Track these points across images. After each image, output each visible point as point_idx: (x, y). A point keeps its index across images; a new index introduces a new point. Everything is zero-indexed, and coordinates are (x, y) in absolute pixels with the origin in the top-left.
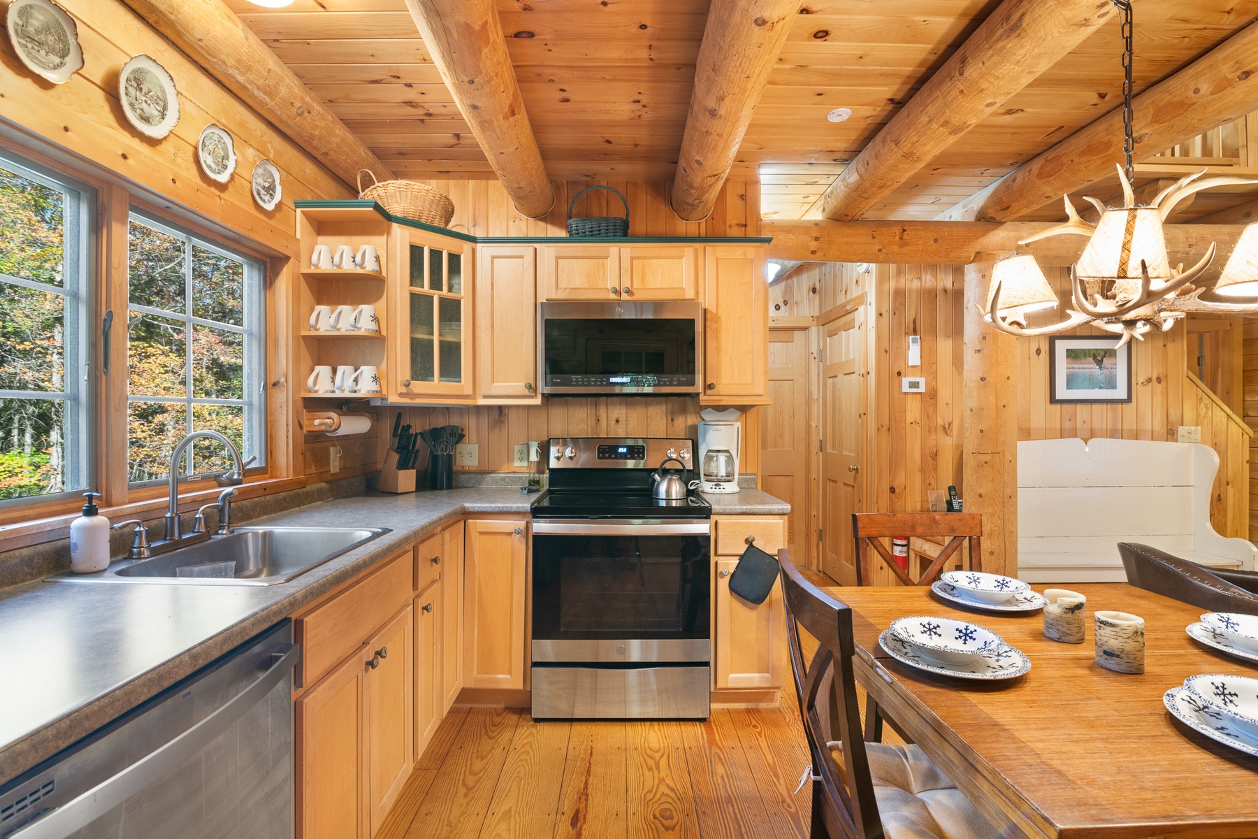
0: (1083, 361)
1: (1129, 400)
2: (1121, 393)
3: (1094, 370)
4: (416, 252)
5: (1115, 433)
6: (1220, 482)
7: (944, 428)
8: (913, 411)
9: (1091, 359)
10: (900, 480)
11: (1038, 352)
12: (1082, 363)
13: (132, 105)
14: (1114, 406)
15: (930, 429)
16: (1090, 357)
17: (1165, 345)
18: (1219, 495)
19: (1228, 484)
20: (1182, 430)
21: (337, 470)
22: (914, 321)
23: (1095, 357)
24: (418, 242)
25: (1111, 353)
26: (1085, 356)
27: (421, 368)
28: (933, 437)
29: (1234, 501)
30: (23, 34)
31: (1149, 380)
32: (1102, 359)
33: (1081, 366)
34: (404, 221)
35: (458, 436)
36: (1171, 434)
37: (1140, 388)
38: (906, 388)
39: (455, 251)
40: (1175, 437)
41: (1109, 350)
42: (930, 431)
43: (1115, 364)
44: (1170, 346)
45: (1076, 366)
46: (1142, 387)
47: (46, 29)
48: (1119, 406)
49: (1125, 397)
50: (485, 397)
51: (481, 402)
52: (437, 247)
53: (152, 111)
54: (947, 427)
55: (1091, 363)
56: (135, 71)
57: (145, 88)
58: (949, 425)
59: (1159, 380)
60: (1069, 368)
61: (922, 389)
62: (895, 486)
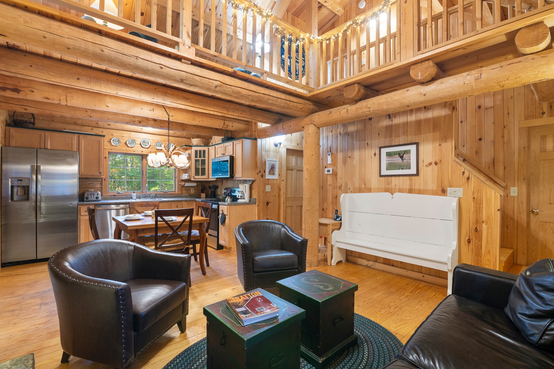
0: (394, 157)
1: (417, 174)
2: (413, 171)
3: (399, 161)
4: (196, 151)
5: (411, 191)
6: (477, 220)
7: (339, 187)
8: (330, 180)
9: (398, 155)
10: (325, 206)
11: (375, 154)
12: (393, 158)
13: (144, 145)
14: (411, 177)
15: (334, 188)
16: (397, 155)
17: (440, 145)
18: (476, 228)
19: (483, 223)
20: (449, 190)
21: (193, 193)
22: (330, 147)
23: (399, 155)
24: (196, 149)
25: (408, 152)
26: (395, 155)
27: (197, 173)
28: (336, 190)
29: (488, 233)
30: (129, 143)
31: (430, 164)
32: (403, 155)
33: (392, 159)
34: (195, 146)
35: (217, 187)
36: (444, 192)
37: (425, 168)
38: (326, 173)
39: (204, 149)
40: (446, 194)
41: (407, 150)
42: (335, 188)
43: (410, 157)
44: (444, 145)
45: (391, 159)
46: (426, 168)
47: (131, 142)
48: (414, 177)
49: (415, 173)
50: (211, 179)
51: (210, 180)
52: (200, 149)
53: (147, 144)
54: (340, 187)
55: (398, 158)
56: (144, 140)
57: (145, 142)
58: (341, 186)
59: (436, 163)
60: (387, 161)
61: (331, 172)
62: (324, 208)
